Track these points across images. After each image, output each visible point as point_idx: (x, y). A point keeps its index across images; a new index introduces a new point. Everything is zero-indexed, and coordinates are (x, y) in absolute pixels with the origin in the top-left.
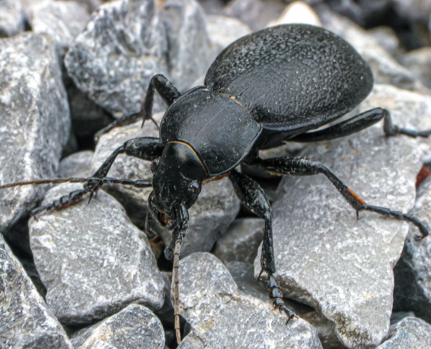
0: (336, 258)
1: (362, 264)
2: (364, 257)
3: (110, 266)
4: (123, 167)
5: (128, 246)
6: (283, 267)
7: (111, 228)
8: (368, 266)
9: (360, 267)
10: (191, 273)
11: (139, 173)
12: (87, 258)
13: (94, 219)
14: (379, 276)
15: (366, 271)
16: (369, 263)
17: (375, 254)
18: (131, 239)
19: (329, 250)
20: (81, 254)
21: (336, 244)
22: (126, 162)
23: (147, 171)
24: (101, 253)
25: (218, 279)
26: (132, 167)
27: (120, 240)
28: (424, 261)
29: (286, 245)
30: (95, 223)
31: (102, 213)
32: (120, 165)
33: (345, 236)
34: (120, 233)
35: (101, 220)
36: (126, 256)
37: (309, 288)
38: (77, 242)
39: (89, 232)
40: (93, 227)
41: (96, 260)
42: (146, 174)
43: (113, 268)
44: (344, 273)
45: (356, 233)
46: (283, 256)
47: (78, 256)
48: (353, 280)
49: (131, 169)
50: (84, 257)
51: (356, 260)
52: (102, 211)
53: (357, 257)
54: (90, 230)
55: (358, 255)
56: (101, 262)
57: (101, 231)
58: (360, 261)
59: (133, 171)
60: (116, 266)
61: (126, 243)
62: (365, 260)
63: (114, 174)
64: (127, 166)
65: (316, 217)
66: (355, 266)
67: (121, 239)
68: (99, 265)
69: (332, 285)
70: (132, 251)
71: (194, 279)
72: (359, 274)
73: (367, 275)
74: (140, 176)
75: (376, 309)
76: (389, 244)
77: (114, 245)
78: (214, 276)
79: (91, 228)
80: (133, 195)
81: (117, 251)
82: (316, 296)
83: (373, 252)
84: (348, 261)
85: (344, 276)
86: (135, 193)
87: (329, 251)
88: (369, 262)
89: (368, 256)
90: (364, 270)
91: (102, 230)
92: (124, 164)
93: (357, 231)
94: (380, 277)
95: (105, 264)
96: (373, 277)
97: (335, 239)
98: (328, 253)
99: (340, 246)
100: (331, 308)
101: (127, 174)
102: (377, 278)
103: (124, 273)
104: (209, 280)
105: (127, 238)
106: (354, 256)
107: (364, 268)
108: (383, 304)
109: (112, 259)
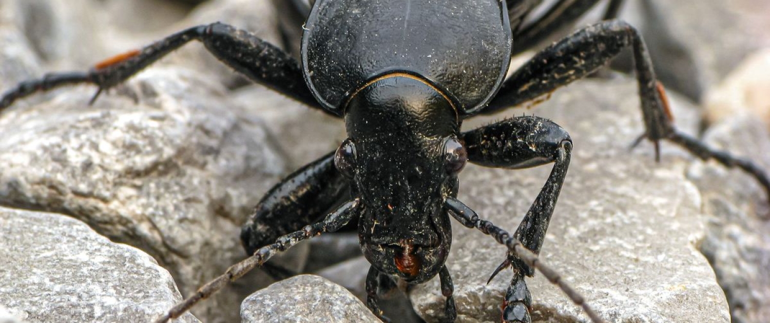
0: (577, 251)
1: (636, 250)
2: (634, 240)
3: (110, 313)
4: (64, 151)
5: (136, 276)
6: (473, 279)
7: (83, 257)
8: (649, 251)
9: (634, 256)
10: (284, 306)
11: (102, 160)
12: (52, 311)
13: (37, 249)
14: (679, 262)
15: (651, 259)
16: (650, 247)
17: (655, 233)
18: (138, 265)
19: (555, 241)
20: (34, 309)
21: (565, 231)
22: (68, 141)
23: (119, 154)
24: (80, 297)
25: (349, 309)
26: (86, 150)
27: (112, 271)
28: (738, 266)
29: (460, 250)
30: (42, 255)
31: (50, 237)
32: (57, 150)
33: (578, 217)
34: (107, 260)
35: (53, 249)
36: (139, 292)
37: (546, 299)
38: (16, 291)
39: (35, 270)
40: (40, 261)
41: (73, 311)
42: (117, 161)
43: (120, 314)
44: (605, 269)
45: (600, 209)
46: (464, 266)
47: (29, 313)
48: (630, 276)
49: (83, 154)
50: (43, 311)
51: (621, 246)
52: (50, 234)
53: (618, 241)
54: (38, 267)
55: (621, 238)
56: (86, 310)
57: (62, 265)
58: (629, 247)
59: (90, 157)
60: (125, 310)
61: (129, 273)
62: (638, 245)
63: (50, 168)
64: (73, 148)
65: (501, 200)
66: (622, 256)
67: (113, 268)
68: (83, 316)
69: (591, 288)
70: (148, 283)
71: (296, 315)
72: (637, 266)
73: (654, 265)
74: (106, 166)
75: (700, 308)
76: (674, 218)
77: (103, 280)
78: (339, 302)
79: (36, 264)
80: (97, 209)
81: (115, 287)
82: (565, 308)
83: (649, 231)
84: (603, 251)
85: (607, 273)
86: (101, 205)
87: (556, 244)
88: (648, 245)
89: (641, 237)
90: (643, 259)
91: (65, 263)
92: (65, 146)
93: (600, 205)
94: (683, 264)
95: (98, 312)
96: (669, 266)
97: (560, 224)
98: (557, 247)
99: (574, 232)
100: (608, 316)
101: (78, 165)
102: (678, 267)
103: (147, 317)
104: (330, 311)
105: (128, 264)
106: (614, 242)
107: (642, 255)
108: (710, 300)
109: (110, 301)
